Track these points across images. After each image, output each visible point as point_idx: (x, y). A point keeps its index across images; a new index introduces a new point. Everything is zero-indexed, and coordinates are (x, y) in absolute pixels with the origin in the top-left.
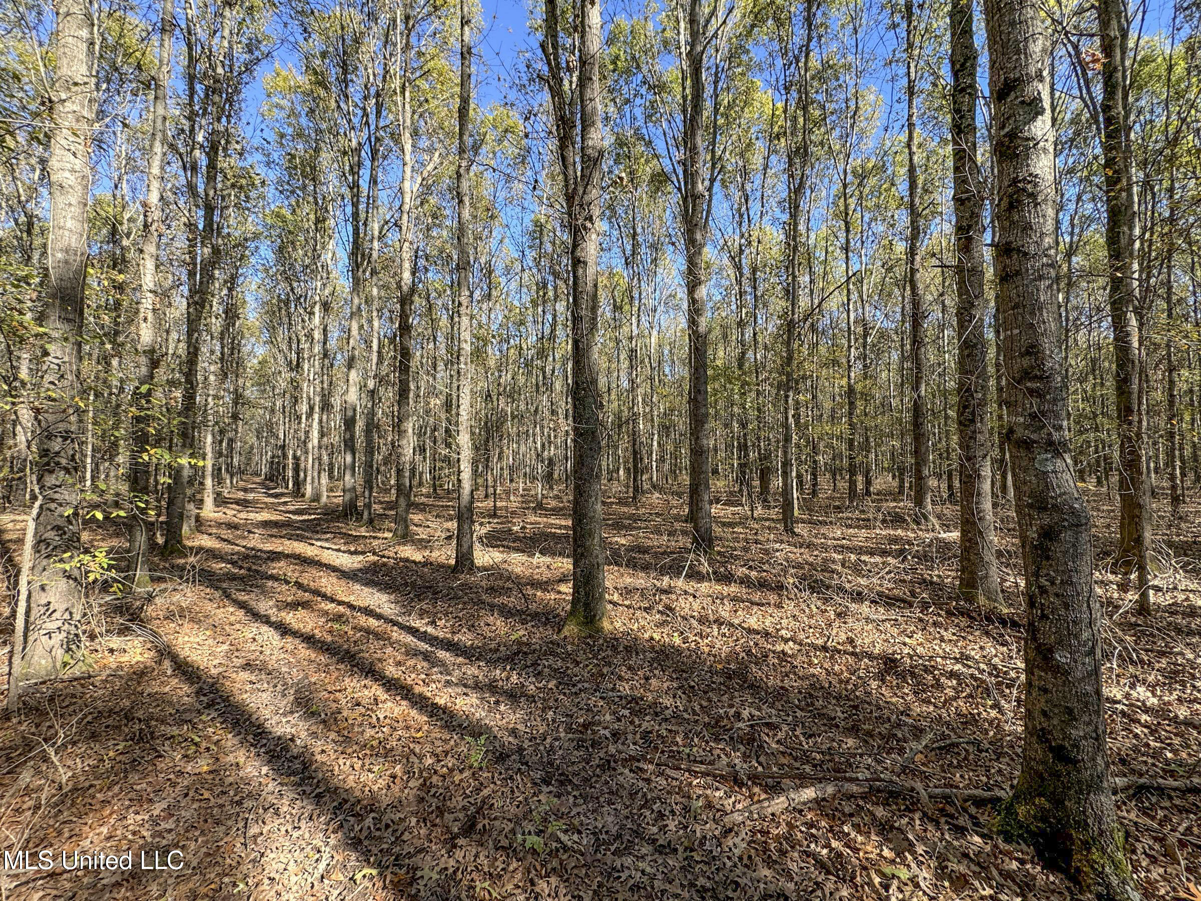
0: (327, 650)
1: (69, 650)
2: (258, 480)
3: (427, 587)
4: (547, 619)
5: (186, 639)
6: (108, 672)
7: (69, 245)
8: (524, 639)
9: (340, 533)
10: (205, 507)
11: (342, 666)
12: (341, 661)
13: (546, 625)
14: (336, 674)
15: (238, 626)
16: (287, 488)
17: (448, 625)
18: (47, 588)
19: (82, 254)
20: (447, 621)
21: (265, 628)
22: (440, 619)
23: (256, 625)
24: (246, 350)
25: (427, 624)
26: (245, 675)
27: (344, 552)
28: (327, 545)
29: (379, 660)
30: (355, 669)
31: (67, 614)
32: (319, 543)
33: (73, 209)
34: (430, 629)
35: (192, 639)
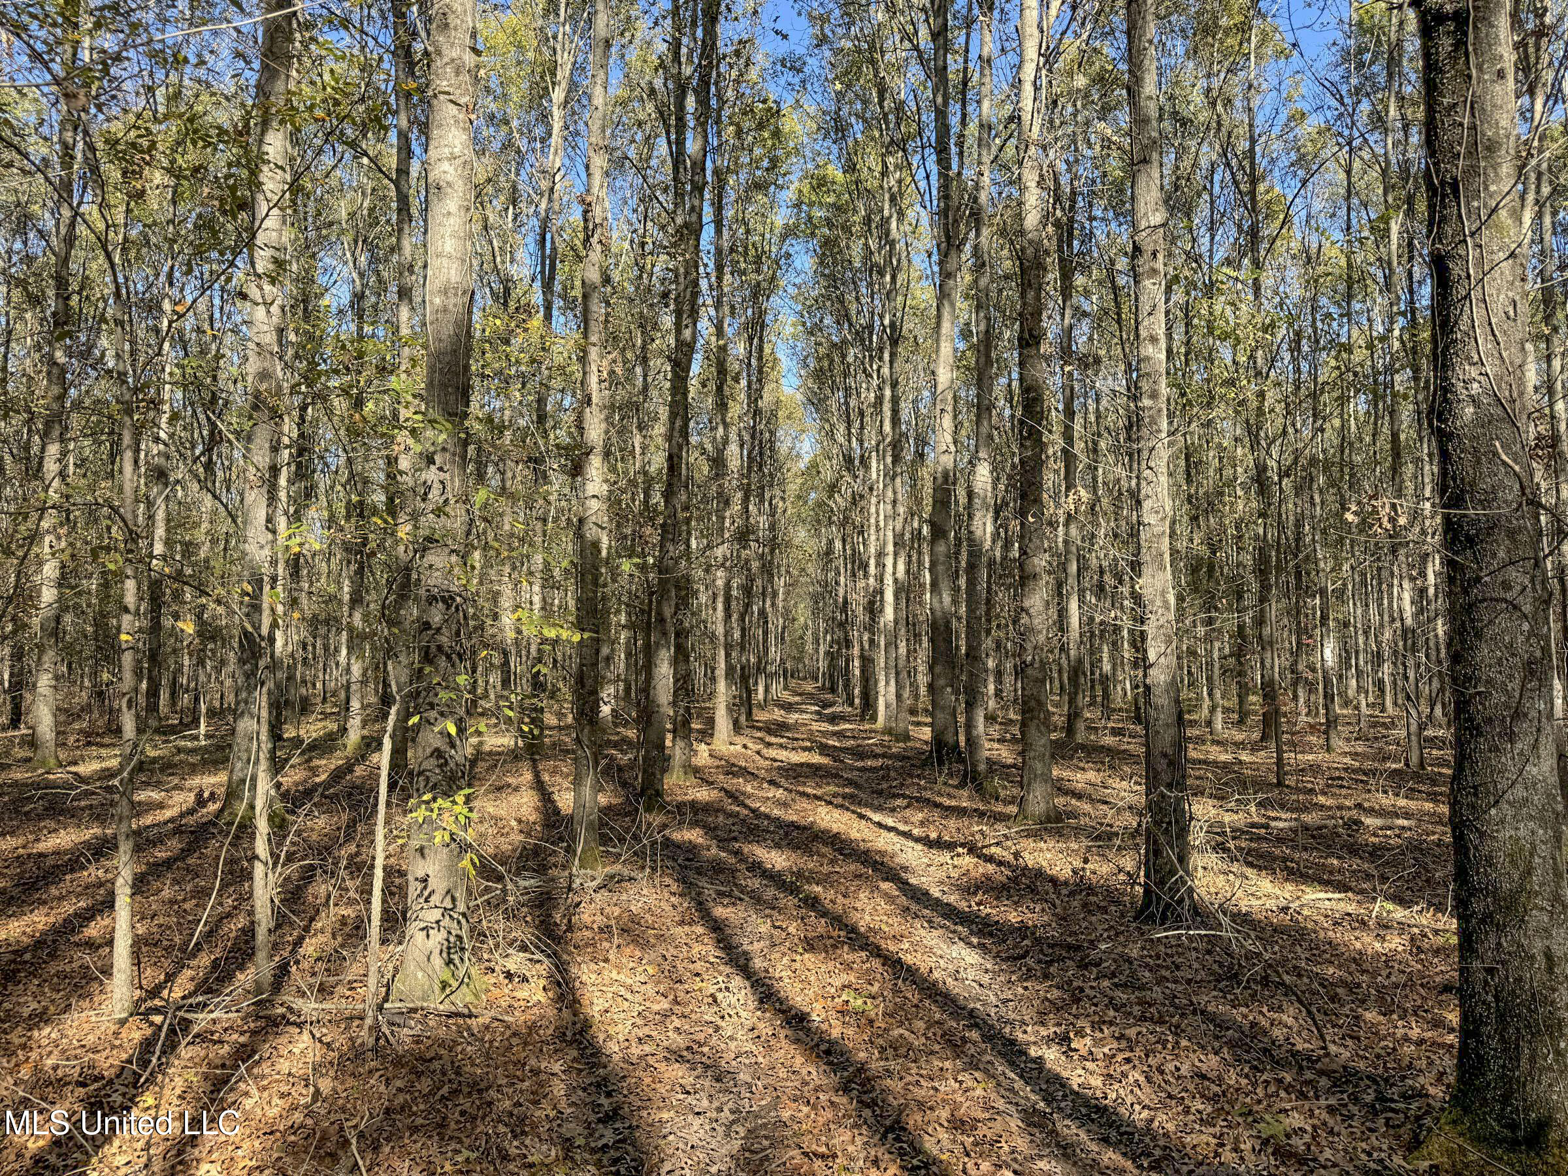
0: (828, 1052)
1: (449, 962)
2: (809, 687)
3: (1069, 947)
4: (1381, 1098)
5: (614, 975)
6: (492, 1013)
7: (448, 281)
8: (1298, 1143)
9: (918, 800)
10: (716, 734)
11: (841, 1100)
12: (845, 1088)
13: (1373, 1111)
14: (829, 1114)
15: (699, 966)
16: (851, 704)
17: (1099, 1053)
18: (426, 851)
19: (464, 292)
20: (1097, 1042)
21: (737, 981)
22: (1080, 1033)
23: (728, 970)
24: (783, 448)
25: (1049, 1040)
26: (678, 1072)
27: (917, 840)
28: (890, 822)
29: (921, 1105)
30: (867, 1113)
31: (448, 898)
32: (877, 817)
33: (452, 220)
34: (1052, 1056)
35: (621, 977)
